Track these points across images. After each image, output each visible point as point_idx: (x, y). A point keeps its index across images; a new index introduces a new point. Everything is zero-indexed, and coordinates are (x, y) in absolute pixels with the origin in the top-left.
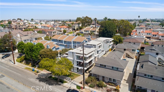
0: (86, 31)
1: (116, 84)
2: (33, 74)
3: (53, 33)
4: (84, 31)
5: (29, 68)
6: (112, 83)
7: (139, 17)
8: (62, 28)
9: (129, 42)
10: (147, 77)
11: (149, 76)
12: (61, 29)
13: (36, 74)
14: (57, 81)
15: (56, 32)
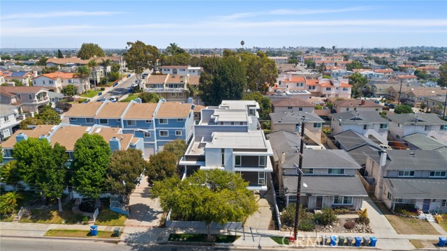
0: (154, 86)
1: (352, 206)
2: (102, 243)
3: (36, 99)
4: (147, 85)
5: (66, 231)
6: (342, 207)
7: (242, 43)
8: (55, 78)
9: (289, 108)
10: (404, 176)
11: (406, 173)
12: (51, 82)
13: (116, 242)
14: (208, 243)
15: (45, 93)
